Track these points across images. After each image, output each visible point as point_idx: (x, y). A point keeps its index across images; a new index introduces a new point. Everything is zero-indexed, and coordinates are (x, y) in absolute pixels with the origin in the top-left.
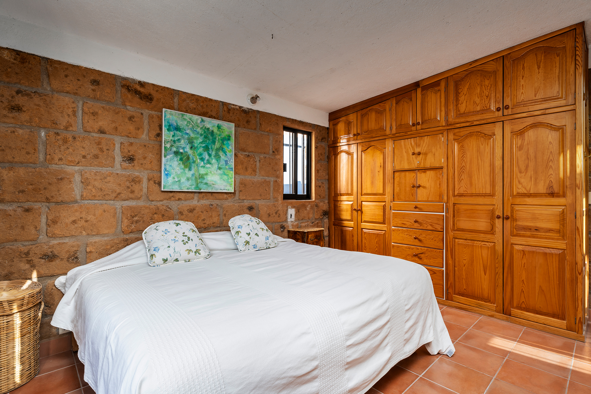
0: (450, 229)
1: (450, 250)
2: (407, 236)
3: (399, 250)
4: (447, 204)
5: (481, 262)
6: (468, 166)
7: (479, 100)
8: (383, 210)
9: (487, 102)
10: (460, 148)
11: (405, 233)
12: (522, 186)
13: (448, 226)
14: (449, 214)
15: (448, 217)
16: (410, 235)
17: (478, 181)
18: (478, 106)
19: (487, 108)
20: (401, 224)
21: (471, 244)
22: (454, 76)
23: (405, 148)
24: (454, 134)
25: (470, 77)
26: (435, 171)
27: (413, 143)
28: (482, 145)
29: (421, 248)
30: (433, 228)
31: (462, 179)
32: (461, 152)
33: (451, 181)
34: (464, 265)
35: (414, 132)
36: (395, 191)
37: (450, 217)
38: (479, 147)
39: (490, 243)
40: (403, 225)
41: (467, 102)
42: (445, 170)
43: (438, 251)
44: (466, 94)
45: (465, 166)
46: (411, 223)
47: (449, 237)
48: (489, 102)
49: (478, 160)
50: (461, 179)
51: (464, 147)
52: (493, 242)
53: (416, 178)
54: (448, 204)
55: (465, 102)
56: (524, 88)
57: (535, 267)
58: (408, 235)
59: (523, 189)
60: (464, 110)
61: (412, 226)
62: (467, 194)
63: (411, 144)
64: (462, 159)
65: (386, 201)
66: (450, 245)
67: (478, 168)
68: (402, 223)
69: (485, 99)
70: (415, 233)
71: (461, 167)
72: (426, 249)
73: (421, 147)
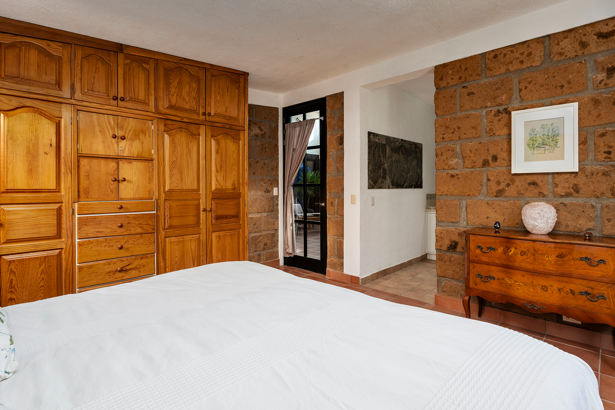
0: (162, 228)
1: (162, 251)
2: (105, 248)
3: (91, 272)
4: (157, 201)
5: (191, 255)
6: (178, 162)
7: (188, 98)
8: (56, 216)
9: (194, 104)
10: (171, 141)
11: (102, 245)
12: (218, 183)
13: (160, 225)
14: (160, 212)
15: (159, 216)
16: (110, 246)
17: (188, 177)
18: (187, 104)
19: (194, 109)
20: (95, 233)
21: (182, 239)
22: (164, 62)
23: (99, 126)
24: (164, 125)
25: (180, 73)
26: (143, 163)
27: (112, 123)
28: (191, 143)
29: (127, 260)
30: (144, 231)
31: (174, 174)
32: (172, 146)
33: (162, 175)
34: (176, 263)
35: (114, 107)
36: (81, 186)
37: (161, 215)
38: (188, 144)
39: (196, 235)
40: (99, 233)
41: (177, 95)
42: (155, 163)
43: (149, 256)
44: (176, 88)
45: (176, 160)
46: (112, 229)
47: (161, 237)
48: (195, 104)
49: (187, 156)
50: (172, 174)
51: (175, 141)
52: (198, 234)
53: (117, 169)
54: (159, 201)
55: (175, 95)
56: (219, 103)
57: (226, 247)
58: (108, 246)
59: (219, 186)
60: (174, 103)
61: (114, 233)
62: (177, 189)
63: (109, 123)
64: (173, 154)
65: (63, 202)
66: (161, 246)
67: (188, 165)
68: (97, 232)
69: (193, 100)
70: (118, 241)
71: (172, 162)
72: (134, 258)
73: (124, 130)
